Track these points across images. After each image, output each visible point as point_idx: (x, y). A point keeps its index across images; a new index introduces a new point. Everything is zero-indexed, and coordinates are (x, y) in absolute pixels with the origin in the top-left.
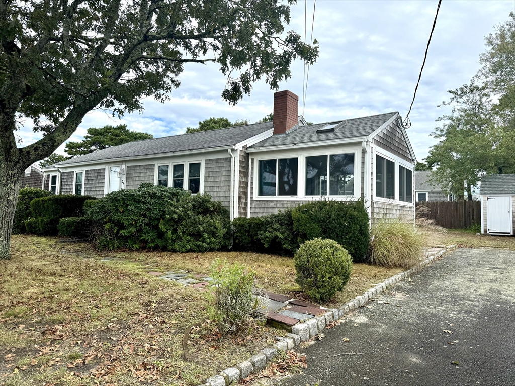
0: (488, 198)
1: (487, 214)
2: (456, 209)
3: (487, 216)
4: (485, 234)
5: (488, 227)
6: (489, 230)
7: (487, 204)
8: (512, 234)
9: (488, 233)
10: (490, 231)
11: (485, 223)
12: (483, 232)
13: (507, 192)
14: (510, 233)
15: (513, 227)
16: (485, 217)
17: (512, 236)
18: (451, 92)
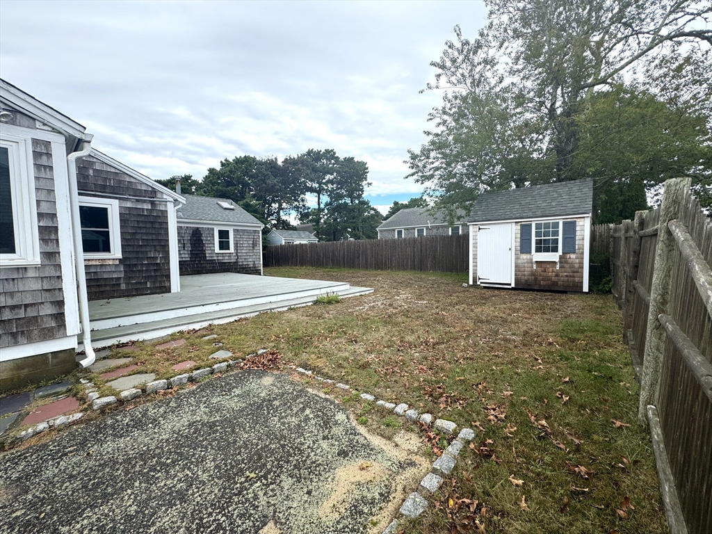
0: (480, 229)
1: (478, 253)
2: (459, 246)
3: (478, 256)
4: (475, 285)
5: (480, 274)
6: (479, 279)
7: (478, 237)
8: (513, 285)
9: (478, 283)
10: (481, 281)
11: (475, 268)
12: (471, 283)
13: (507, 217)
14: (510, 285)
15: (516, 275)
16: (475, 258)
17: (512, 289)
18: (433, 64)
